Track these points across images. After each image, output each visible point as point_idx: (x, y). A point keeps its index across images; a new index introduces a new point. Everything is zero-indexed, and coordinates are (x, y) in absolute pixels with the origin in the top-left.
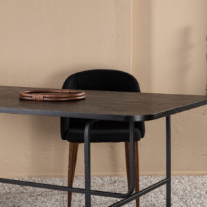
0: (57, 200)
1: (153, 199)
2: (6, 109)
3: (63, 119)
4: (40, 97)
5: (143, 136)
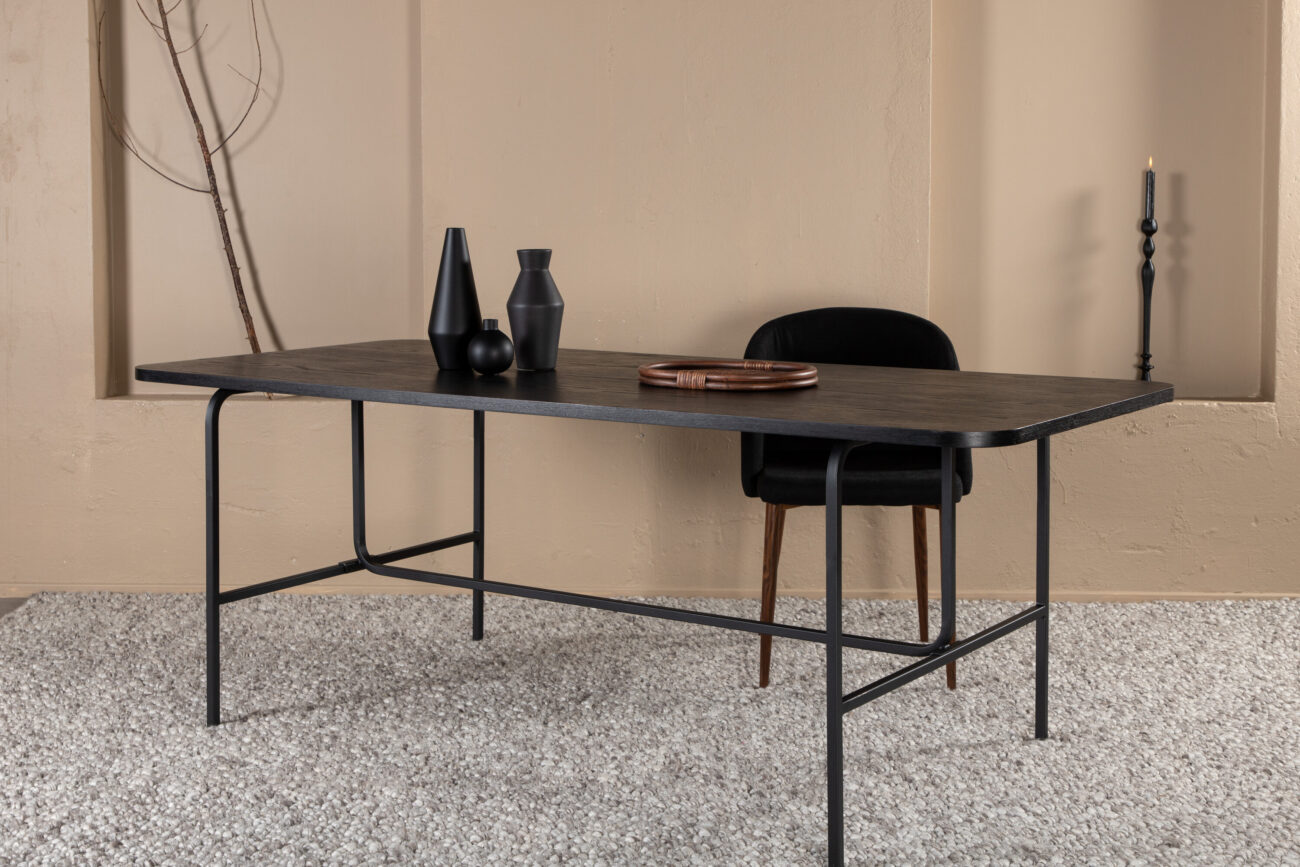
0: (729, 658)
1: (989, 661)
2: (614, 410)
3: (747, 439)
4: (697, 379)
5: (967, 491)
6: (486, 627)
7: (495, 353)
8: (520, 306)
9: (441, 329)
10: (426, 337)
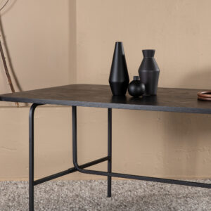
6: (112, 192)
7: (139, 89)
8: (144, 71)
9: (115, 80)
10: (108, 84)
